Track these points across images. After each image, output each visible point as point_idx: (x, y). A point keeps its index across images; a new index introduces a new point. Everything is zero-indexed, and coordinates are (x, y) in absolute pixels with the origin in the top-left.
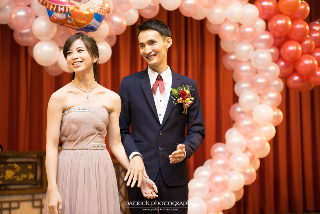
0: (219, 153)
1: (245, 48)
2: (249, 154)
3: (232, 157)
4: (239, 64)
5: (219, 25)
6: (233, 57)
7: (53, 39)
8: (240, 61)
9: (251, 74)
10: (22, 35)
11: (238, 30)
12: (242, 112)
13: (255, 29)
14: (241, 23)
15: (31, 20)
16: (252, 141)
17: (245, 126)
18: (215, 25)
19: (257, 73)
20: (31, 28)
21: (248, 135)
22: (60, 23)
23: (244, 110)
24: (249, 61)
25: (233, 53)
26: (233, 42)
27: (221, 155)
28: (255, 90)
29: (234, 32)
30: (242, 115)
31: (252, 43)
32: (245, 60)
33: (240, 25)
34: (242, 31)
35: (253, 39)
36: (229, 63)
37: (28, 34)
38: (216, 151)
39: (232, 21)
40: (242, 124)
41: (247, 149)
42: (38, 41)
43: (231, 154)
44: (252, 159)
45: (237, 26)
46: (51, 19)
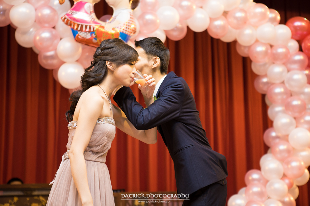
0: (254, 180)
1: (278, 69)
2: (287, 181)
3: (268, 184)
4: (272, 87)
5: (249, 47)
6: (265, 80)
7: (77, 61)
8: (273, 84)
9: (285, 97)
10: (47, 58)
11: (269, 51)
12: (277, 137)
13: (288, 49)
14: (272, 44)
15: (56, 42)
16: (289, 166)
17: (281, 151)
18: (245, 47)
19: (291, 95)
20: (55, 50)
21: (284, 161)
22: (85, 43)
23: (280, 135)
24: (283, 83)
25: (266, 76)
26: (265, 65)
27: (256, 182)
28: (290, 113)
29: (266, 53)
30: (277, 141)
31: (284, 64)
32: (278, 82)
33: (271, 46)
34: (274, 52)
35: (286, 60)
36: (261, 86)
37: (52, 57)
38: (250, 178)
39: (263, 41)
40: (277, 149)
41: (284, 176)
42: (63, 63)
43: (267, 181)
44: (290, 186)
45: (269, 47)
46: (75, 39)
